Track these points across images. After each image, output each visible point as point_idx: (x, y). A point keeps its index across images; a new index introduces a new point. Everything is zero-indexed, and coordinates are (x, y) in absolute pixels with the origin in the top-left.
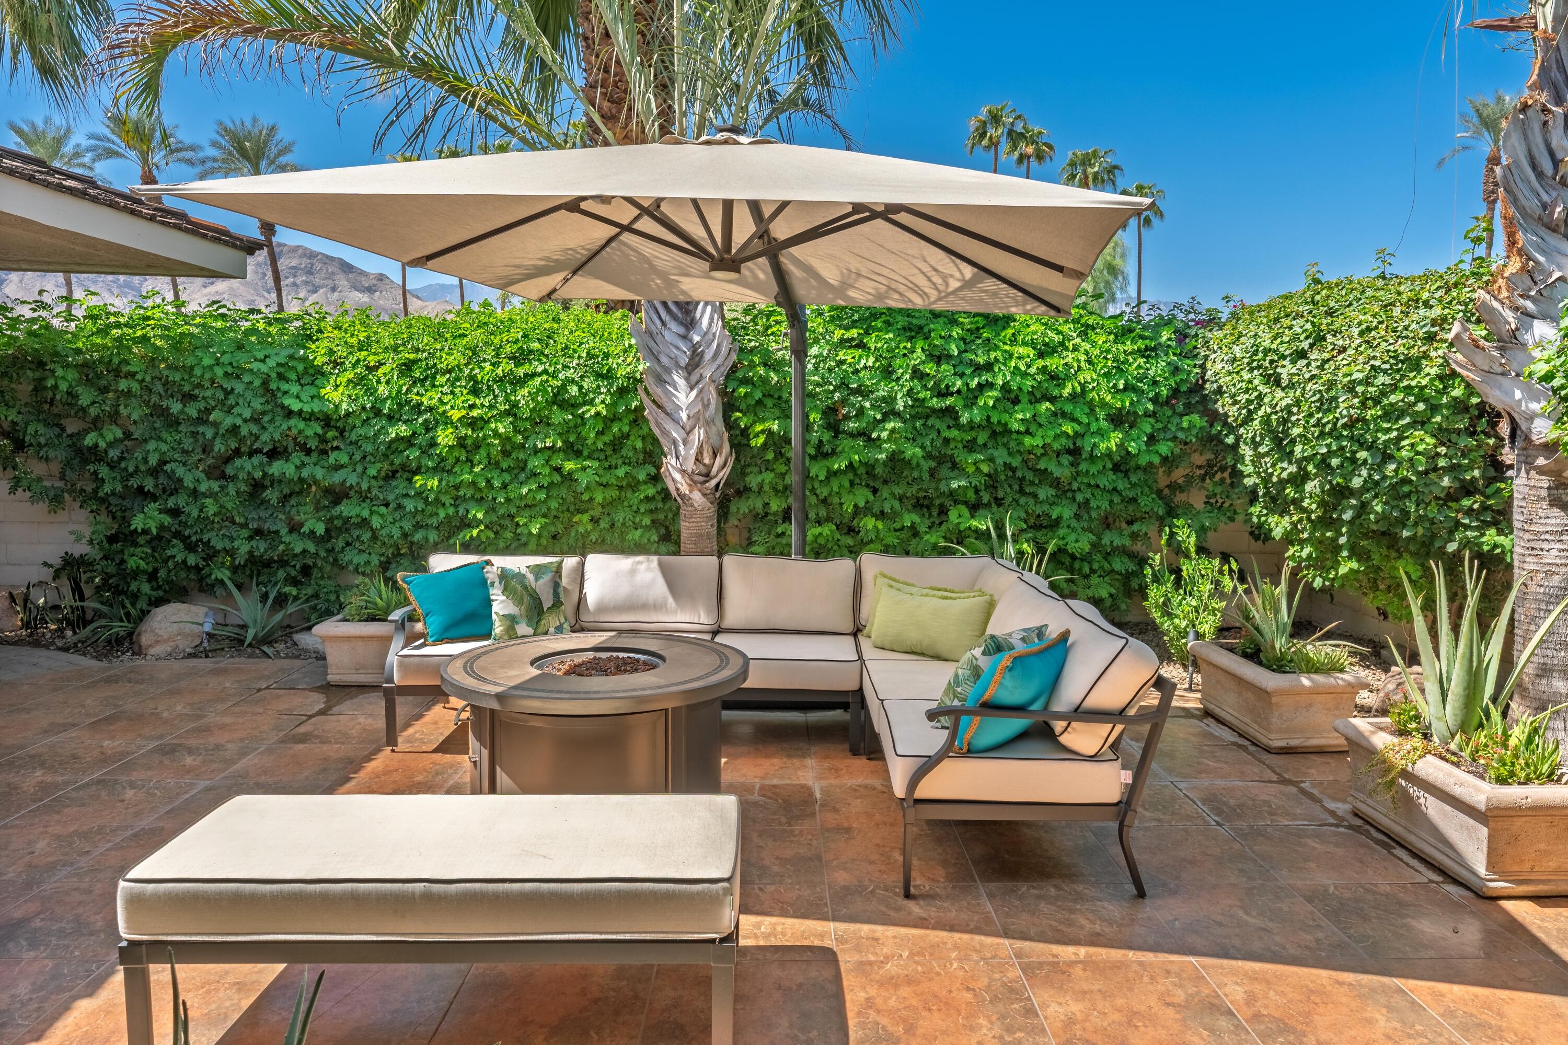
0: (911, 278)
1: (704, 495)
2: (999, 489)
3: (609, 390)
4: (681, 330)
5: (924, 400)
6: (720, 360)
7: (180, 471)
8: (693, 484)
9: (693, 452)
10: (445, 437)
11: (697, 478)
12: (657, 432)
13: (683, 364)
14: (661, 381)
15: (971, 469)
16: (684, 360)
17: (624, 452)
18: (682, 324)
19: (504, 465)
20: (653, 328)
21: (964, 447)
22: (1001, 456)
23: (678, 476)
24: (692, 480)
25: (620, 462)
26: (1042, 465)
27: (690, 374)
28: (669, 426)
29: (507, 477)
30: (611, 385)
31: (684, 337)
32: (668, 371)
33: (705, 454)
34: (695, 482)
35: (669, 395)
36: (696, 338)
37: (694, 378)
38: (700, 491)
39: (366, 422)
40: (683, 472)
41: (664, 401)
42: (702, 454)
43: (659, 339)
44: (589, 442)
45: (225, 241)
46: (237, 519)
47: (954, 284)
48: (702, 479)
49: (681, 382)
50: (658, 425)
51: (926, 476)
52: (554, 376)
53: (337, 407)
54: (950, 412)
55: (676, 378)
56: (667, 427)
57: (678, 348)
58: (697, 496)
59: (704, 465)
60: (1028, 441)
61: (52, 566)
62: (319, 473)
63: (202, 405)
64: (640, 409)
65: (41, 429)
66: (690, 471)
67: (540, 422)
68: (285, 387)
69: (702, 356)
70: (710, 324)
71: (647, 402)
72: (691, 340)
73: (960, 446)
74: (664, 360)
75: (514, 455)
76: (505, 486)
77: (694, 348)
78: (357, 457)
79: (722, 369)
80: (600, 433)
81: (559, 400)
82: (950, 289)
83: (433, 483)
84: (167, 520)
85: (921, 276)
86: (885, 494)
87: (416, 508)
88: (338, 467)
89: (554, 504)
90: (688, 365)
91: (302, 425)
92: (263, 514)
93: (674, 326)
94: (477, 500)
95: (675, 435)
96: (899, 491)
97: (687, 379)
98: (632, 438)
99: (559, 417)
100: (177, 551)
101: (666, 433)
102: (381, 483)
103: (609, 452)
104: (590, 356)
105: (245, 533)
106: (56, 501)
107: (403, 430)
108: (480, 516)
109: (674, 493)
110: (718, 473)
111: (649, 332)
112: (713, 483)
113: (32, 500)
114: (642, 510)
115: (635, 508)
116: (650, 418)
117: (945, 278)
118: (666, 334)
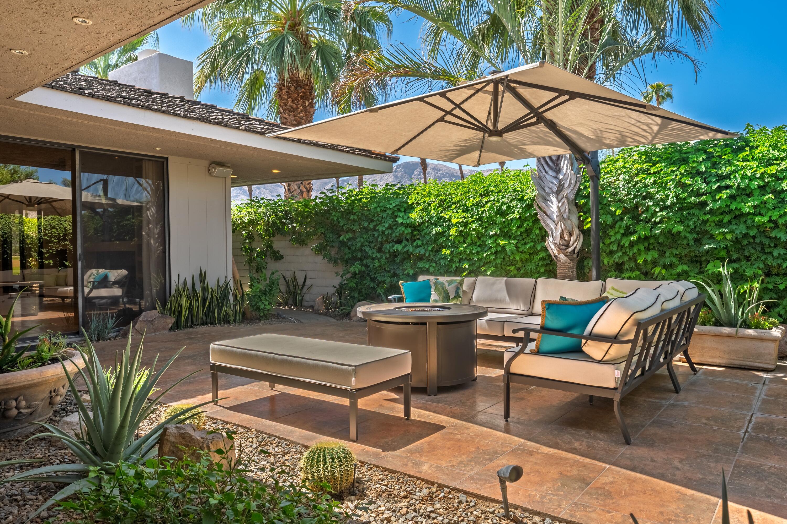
0: (629, 128)
1: (566, 256)
2: (746, 251)
3: (522, 206)
4: (554, 174)
5: (685, 199)
6: (572, 187)
7: (367, 249)
8: (560, 250)
9: (559, 234)
10: (453, 231)
11: (562, 247)
12: (544, 225)
13: (555, 191)
14: (545, 200)
15: (720, 238)
16: (555, 189)
17: (531, 236)
18: (555, 171)
19: (478, 244)
20: (541, 174)
21: (716, 225)
22: (742, 229)
23: (553, 246)
24: (559, 248)
25: (530, 241)
26: (773, 235)
27: (558, 195)
28: (549, 222)
29: (479, 249)
30: (523, 204)
31: (556, 177)
32: (549, 195)
33: (565, 235)
34: (561, 249)
35: (548, 206)
36: (561, 177)
37: (560, 197)
38: (563, 253)
39: (427, 227)
40: (555, 244)
41: (547, 210)
42: (563, 234)
43: (544, 179)
44: (513, 231)
45: (381, 159)
46: (387, 269)
47: (656, 128)
48: (564, 247)
49: (554, 200)
50: (544, 222)
51: (692, 243)
52: (498, 201)
53: (415, 220)
54: (704, 204)
55: (552, 198)
56: (548, 222)
57: (552, 183)
58: (562, 256)
59: (565, 240)
60: (757, 219)
61: (335, 287)
62: (411, 249)
63: (375, 223)
64: (536, 214)
65: (331, 235)
66: (558, 244)
67: (491, 223)
68: (399, 214)
69: (563, 186)
70: (567, 170)
71: (538, 211)
72: (559, 179)
73: (713, 224)
74: (547, 189)
75: (482, 239)
76: (478, 253)
77: (560, 181)
78: (425, 242)
79: (573, 191)
80: (518, 227)
81: (500, 213)
82: (655, 131)
83: (449, 252)
84: (363, 268)
85: (633, 126)
86: (667, 254)
87: (445, 263)
88: (418, 247)
89: (499, 261)
90: (557, 191)
91: (403, 229)
92: (395, 267)
93: (551, 173)
94: (468, 260)
95: (552, 226)
96: (675, 252)
97: (557, 198)
98: (534, 229)
99: (500, 219)
100: (368, 282)
101: (548, 225)
102: (434, 253)
103: (525, 236)
104: (515, 191)
105: (389, 274)
106: (335, 262)
107: (439, 229)
108: (467, 266)
109: (553, 255)
110: (573, 244)
111: (539, 177)
112: (570, 249)
113: (328, 262)
114: (540, 264)
115: (537, 263)
116: (540, 218)
117: (647, 125)
118: (547, 176)
